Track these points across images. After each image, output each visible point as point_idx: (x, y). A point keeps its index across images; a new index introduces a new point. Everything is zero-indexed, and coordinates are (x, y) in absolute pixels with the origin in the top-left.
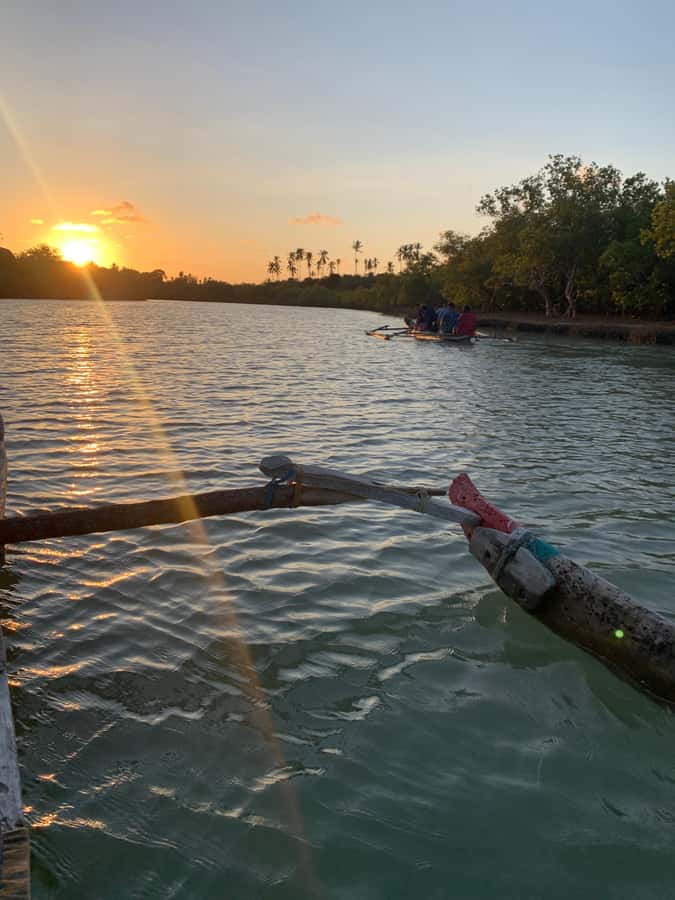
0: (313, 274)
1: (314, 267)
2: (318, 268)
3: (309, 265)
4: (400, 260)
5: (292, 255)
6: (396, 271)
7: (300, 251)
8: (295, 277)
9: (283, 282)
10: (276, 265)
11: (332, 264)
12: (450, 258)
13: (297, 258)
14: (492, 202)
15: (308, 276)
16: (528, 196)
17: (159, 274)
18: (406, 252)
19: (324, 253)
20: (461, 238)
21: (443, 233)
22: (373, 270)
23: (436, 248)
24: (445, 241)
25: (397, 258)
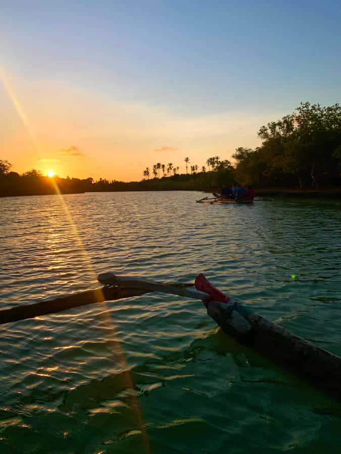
0: (165, 175)
1: (166, 172)
2: (168, 172)
3: (164, 171)
4: (208, 165)
5: (155, 166)
6: (207, 171)
7: (159, 164)
8: (157, 176)
9: (151, 179)
10: (148, 172)
11: (175, 169)
12: (241, 161)
13: (157, 168)
14: (266, 130)
15: (163, 176)
16: (285, 126)
17: (90, 180)
18: (211, 161)
19: (171, 164)
20: (247, 151)
21: (237, 149)
22: (195, 171)
23: (233, 157)
24: (238, 153)
25: (207, 164)
